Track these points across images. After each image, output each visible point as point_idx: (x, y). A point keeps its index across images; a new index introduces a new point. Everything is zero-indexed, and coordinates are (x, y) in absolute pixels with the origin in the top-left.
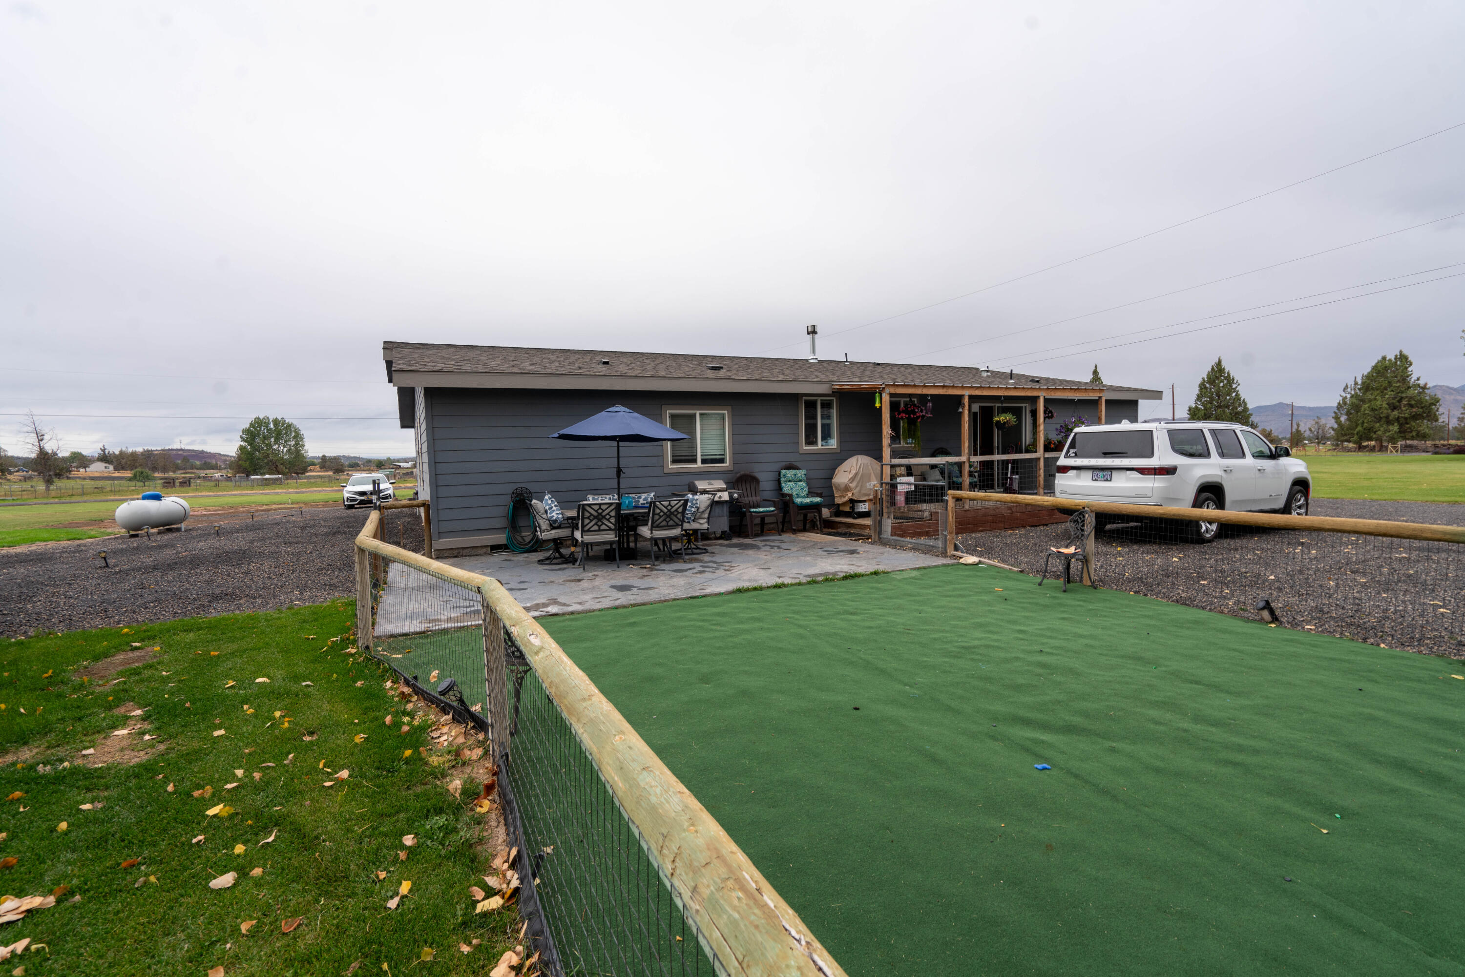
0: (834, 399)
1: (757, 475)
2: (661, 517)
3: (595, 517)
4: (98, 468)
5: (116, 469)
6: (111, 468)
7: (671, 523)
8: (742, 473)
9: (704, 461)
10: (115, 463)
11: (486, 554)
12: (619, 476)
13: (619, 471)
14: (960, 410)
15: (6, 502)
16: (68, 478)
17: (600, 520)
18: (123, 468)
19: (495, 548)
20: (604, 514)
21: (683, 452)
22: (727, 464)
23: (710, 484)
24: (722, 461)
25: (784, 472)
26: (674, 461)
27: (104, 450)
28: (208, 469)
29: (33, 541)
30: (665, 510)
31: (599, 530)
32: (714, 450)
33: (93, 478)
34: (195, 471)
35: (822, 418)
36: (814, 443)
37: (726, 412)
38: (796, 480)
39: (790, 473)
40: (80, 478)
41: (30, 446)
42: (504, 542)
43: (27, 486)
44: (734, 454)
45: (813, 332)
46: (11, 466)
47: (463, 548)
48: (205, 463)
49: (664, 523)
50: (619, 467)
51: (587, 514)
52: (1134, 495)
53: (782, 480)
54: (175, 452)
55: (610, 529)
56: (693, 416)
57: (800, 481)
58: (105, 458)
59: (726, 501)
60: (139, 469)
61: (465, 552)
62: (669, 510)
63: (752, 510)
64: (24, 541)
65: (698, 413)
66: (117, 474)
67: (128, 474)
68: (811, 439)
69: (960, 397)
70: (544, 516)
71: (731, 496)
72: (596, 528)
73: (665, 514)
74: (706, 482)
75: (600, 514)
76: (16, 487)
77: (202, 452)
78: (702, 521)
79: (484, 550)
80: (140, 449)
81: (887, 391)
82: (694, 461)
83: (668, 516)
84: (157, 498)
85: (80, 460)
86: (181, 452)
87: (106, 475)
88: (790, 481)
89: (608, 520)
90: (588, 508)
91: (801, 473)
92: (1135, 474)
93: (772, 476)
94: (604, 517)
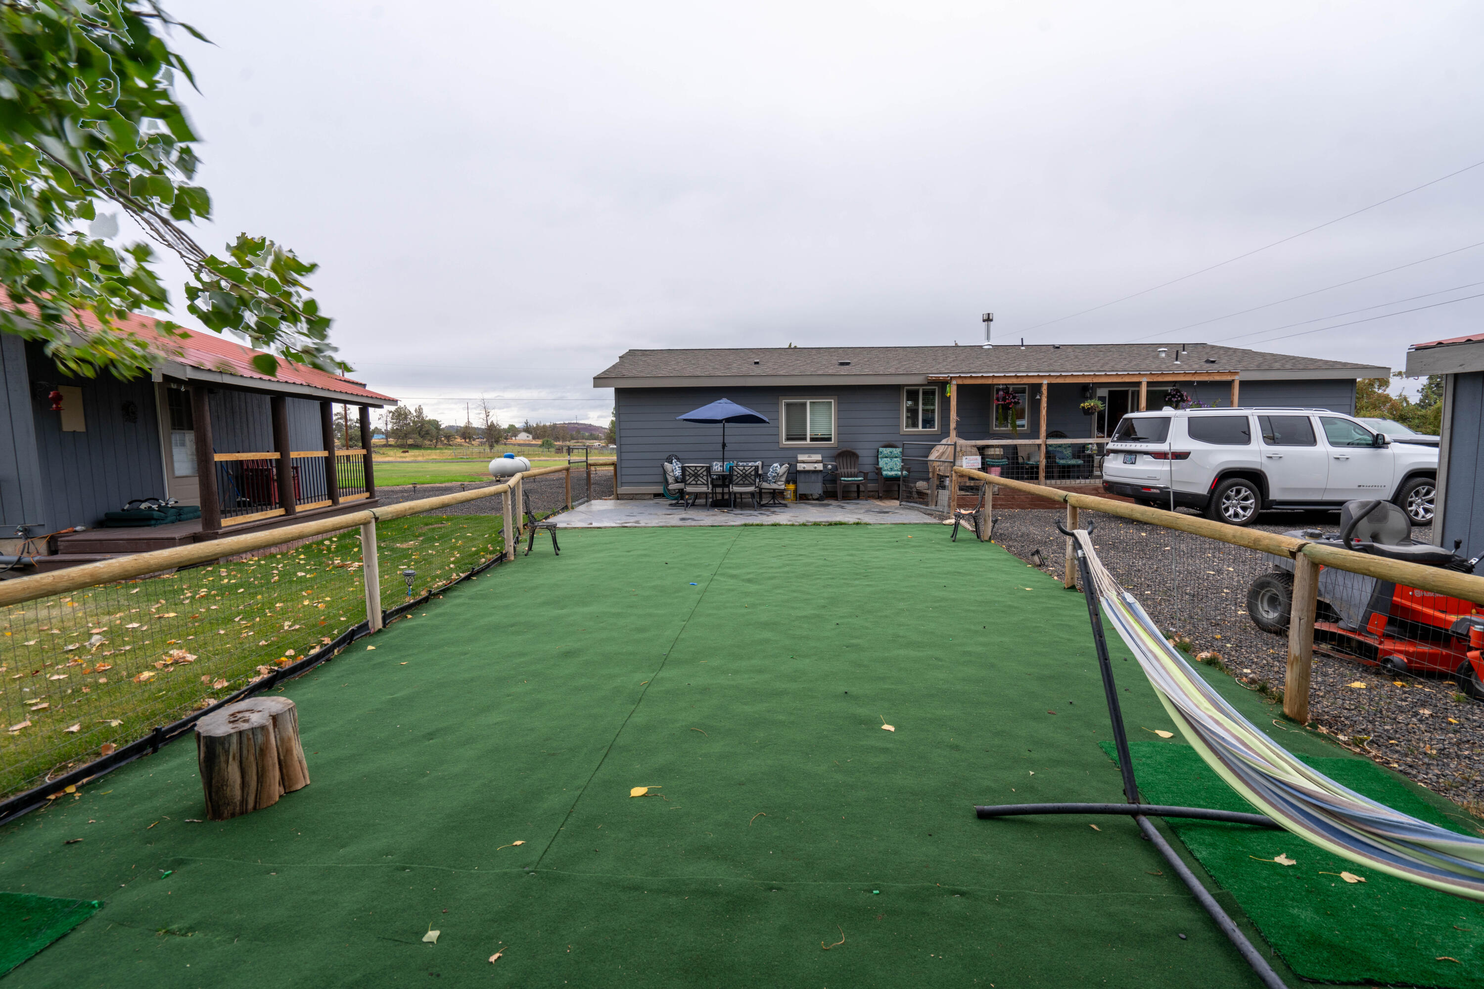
0: (937, 388)
1: (857, 452)
2: (738, 477)
3: (693, 475)
4: (523, 437)
5: (534, 438)
6: (531, 437)
7: (746, 482)
8: (844, 449)
9: (812, 439)
10: (533, 433)
11: (650, 499)
12: (723, 448)
13: (724, 445)
14: (1038, 397)
15: (463, 460)
16: (505, 444)
17: (696, 477)
18: (538, 438)
19: (657, 495)
20: (699, 473)
21: (796, 432)
22: (833, 442)
23: (809, 457)
24: (829, 439)
25: (881, 449)
26: (788, 439)
27: (527, 423)
28: (593, 439)
29: (452, 481)
30: (741, 473)
31: (697, 484)
32: (821, 432)
33: (520, 445)
34: (584, 441)
35: (923, 404)
36: (915, 425)
37: (833, 401)
38: (892, 457)
39: (886, 451)
40: (512, 444)
41: (482, 420)
42: (662, 492)
43: (481, 449)
44: (839, 434)
45: (988, 319)
46: (474, 434)
47: (636, 494)
48: (591, 435)
49: (741, 482)
50: (724, 442)
51: (688, 473)
52: (1146, 477)
53: (880, 456)
54: (572, 426)
55: (704, 484)
56: (805, 404)
57: (896, 457)
58: (527, 429)
59: (821, 471)
60: (546, 439)
61: (637, 497)
62: (744, 473)
63: (842, 479)
64: (448, 481)
65: (808, 402)
66: (534, 442)
67: (539, 442)
68: (913, 421)
69: (1040, 385)
70: (671, 474)
71: (825, 466)
72: (694, 482)
73: (741, 475)
74: (807, 455)
75: (696, 473)
76: (476, 450)
77: (590, 425)
78: (779, 483)
79: (649, 496)
80: (548, 424)
81: (954, 382)
82: (805, 439)
83: (744, 477)
84: (512, 457)
85: (513, 431)
86: (576, 426)
87: (527, 442)
88: (886, 457)
89: (702, 477)
90: (688, 469)
91: (897, 451)
92: (1149, 458)
93: (873, 453)
94: (699, 475)
